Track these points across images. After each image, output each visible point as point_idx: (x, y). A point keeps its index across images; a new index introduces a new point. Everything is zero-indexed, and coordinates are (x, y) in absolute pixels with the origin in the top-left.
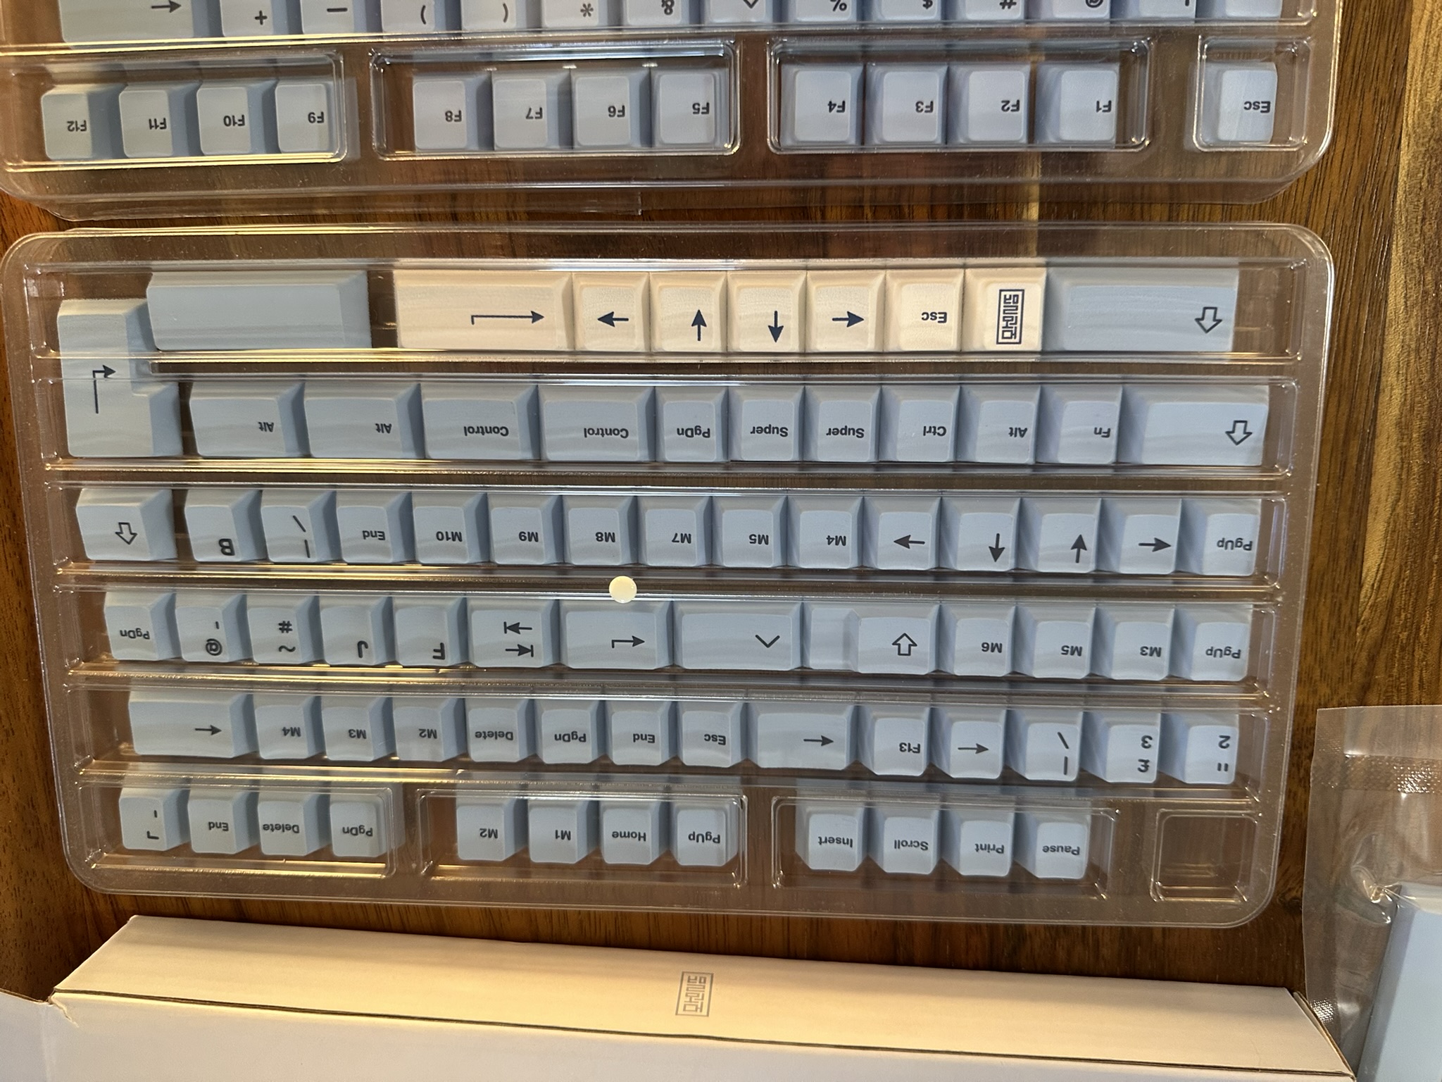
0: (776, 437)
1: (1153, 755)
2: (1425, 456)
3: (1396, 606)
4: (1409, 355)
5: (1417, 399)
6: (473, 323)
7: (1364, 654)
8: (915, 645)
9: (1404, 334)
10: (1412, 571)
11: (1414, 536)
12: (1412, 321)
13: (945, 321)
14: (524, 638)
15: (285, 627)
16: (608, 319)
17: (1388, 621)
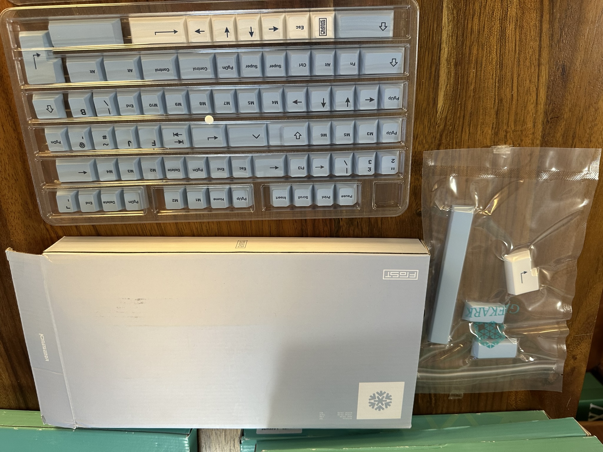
0: (254, 68)
1: (372, 166)
2: (455, 70)
3: (448, 118)
4: (449, 38)
5: (452, 52)
6: (156, 34)
7: (438, 134)
8: (301, 135)
9: (448, 31)
10: (452, 108)
11: (452, 96)
12: (450, 26)
13: (303, 29)
14: (180, 138)
15: (105, 137)
16: (198, 31)
17: (446, 123)
